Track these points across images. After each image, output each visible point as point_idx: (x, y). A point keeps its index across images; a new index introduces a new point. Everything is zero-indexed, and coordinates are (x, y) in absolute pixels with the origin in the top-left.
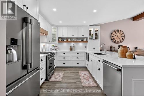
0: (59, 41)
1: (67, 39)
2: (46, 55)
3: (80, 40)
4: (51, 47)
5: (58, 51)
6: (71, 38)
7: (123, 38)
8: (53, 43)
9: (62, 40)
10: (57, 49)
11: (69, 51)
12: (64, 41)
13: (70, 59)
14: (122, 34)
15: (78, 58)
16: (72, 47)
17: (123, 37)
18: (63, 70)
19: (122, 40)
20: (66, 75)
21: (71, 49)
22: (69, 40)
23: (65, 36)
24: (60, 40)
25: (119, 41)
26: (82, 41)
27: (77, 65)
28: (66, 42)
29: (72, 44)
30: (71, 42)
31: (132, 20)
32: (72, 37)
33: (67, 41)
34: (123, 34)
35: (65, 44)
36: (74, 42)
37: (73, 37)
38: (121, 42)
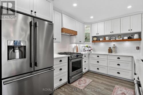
0: (93, 41)
1: (104, 37)
2: (68, 56)
3: (126, 38)
4: (84, 48)
5: (93, 53)
6: (110, 36)
8: (87, 44)
9: (97, 39)
10: (92, 51)
11: (107, 53)
12: (99, 40)
13: (105, 65)
15: (119, 65)
16: (112, 48)
18: (95, 76)
20: (94, 84)
21: (110, 51)
22: (107, 38)
23: (101, 34)
24: (95, 39)
26: (130, 39)
27: (118, 75)
28: (102, 41)
29: (112, 44)
30: (110, 41)
32: (111, 34)
33: (104, 40)
35: (102, 44)
36: (116, 41)
37: (113, 33)
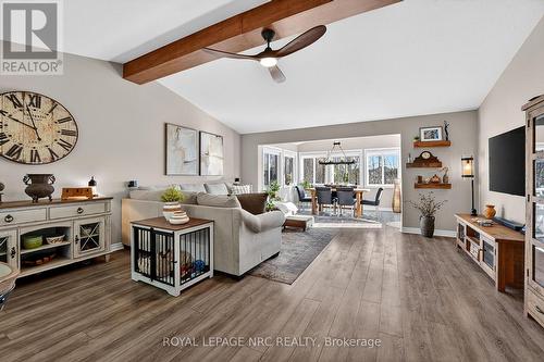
7: (65, 138)
14: (61, 121)
17: (65, 133)
19: (59, 150)
25: (44, 154)
31: (119, 73)
34: (68, 119)
38: (54, 158)
